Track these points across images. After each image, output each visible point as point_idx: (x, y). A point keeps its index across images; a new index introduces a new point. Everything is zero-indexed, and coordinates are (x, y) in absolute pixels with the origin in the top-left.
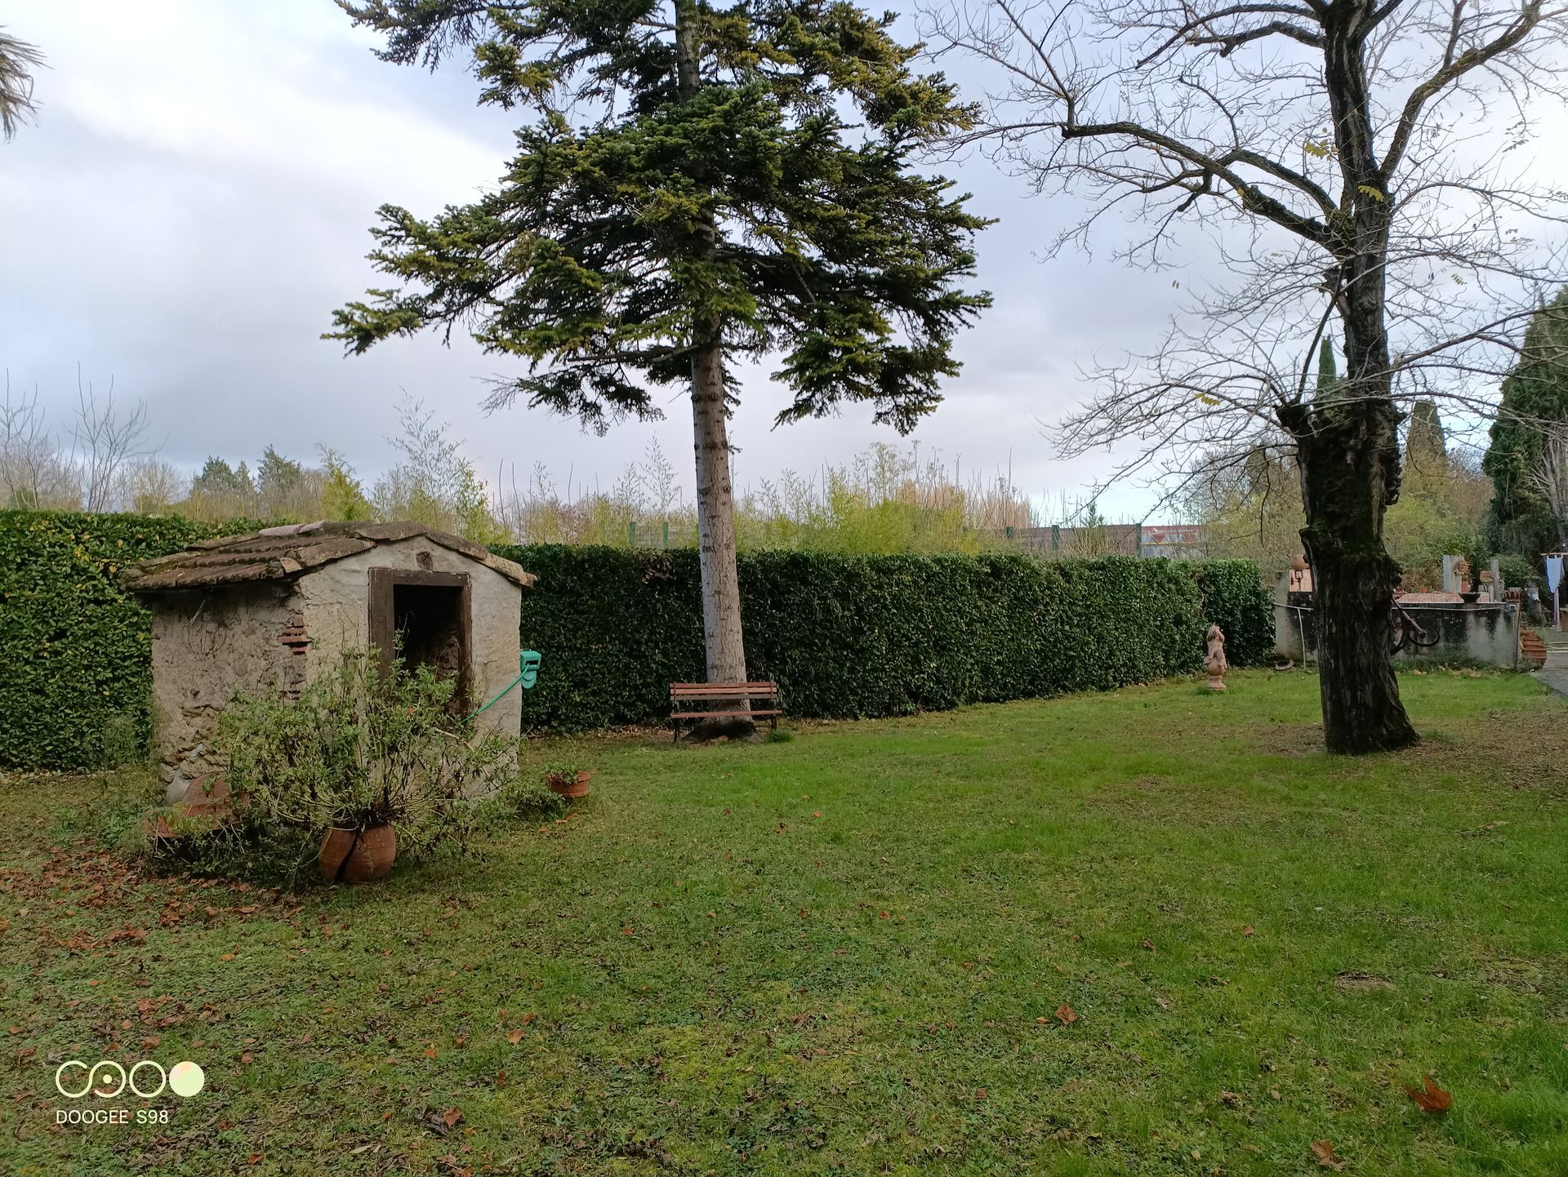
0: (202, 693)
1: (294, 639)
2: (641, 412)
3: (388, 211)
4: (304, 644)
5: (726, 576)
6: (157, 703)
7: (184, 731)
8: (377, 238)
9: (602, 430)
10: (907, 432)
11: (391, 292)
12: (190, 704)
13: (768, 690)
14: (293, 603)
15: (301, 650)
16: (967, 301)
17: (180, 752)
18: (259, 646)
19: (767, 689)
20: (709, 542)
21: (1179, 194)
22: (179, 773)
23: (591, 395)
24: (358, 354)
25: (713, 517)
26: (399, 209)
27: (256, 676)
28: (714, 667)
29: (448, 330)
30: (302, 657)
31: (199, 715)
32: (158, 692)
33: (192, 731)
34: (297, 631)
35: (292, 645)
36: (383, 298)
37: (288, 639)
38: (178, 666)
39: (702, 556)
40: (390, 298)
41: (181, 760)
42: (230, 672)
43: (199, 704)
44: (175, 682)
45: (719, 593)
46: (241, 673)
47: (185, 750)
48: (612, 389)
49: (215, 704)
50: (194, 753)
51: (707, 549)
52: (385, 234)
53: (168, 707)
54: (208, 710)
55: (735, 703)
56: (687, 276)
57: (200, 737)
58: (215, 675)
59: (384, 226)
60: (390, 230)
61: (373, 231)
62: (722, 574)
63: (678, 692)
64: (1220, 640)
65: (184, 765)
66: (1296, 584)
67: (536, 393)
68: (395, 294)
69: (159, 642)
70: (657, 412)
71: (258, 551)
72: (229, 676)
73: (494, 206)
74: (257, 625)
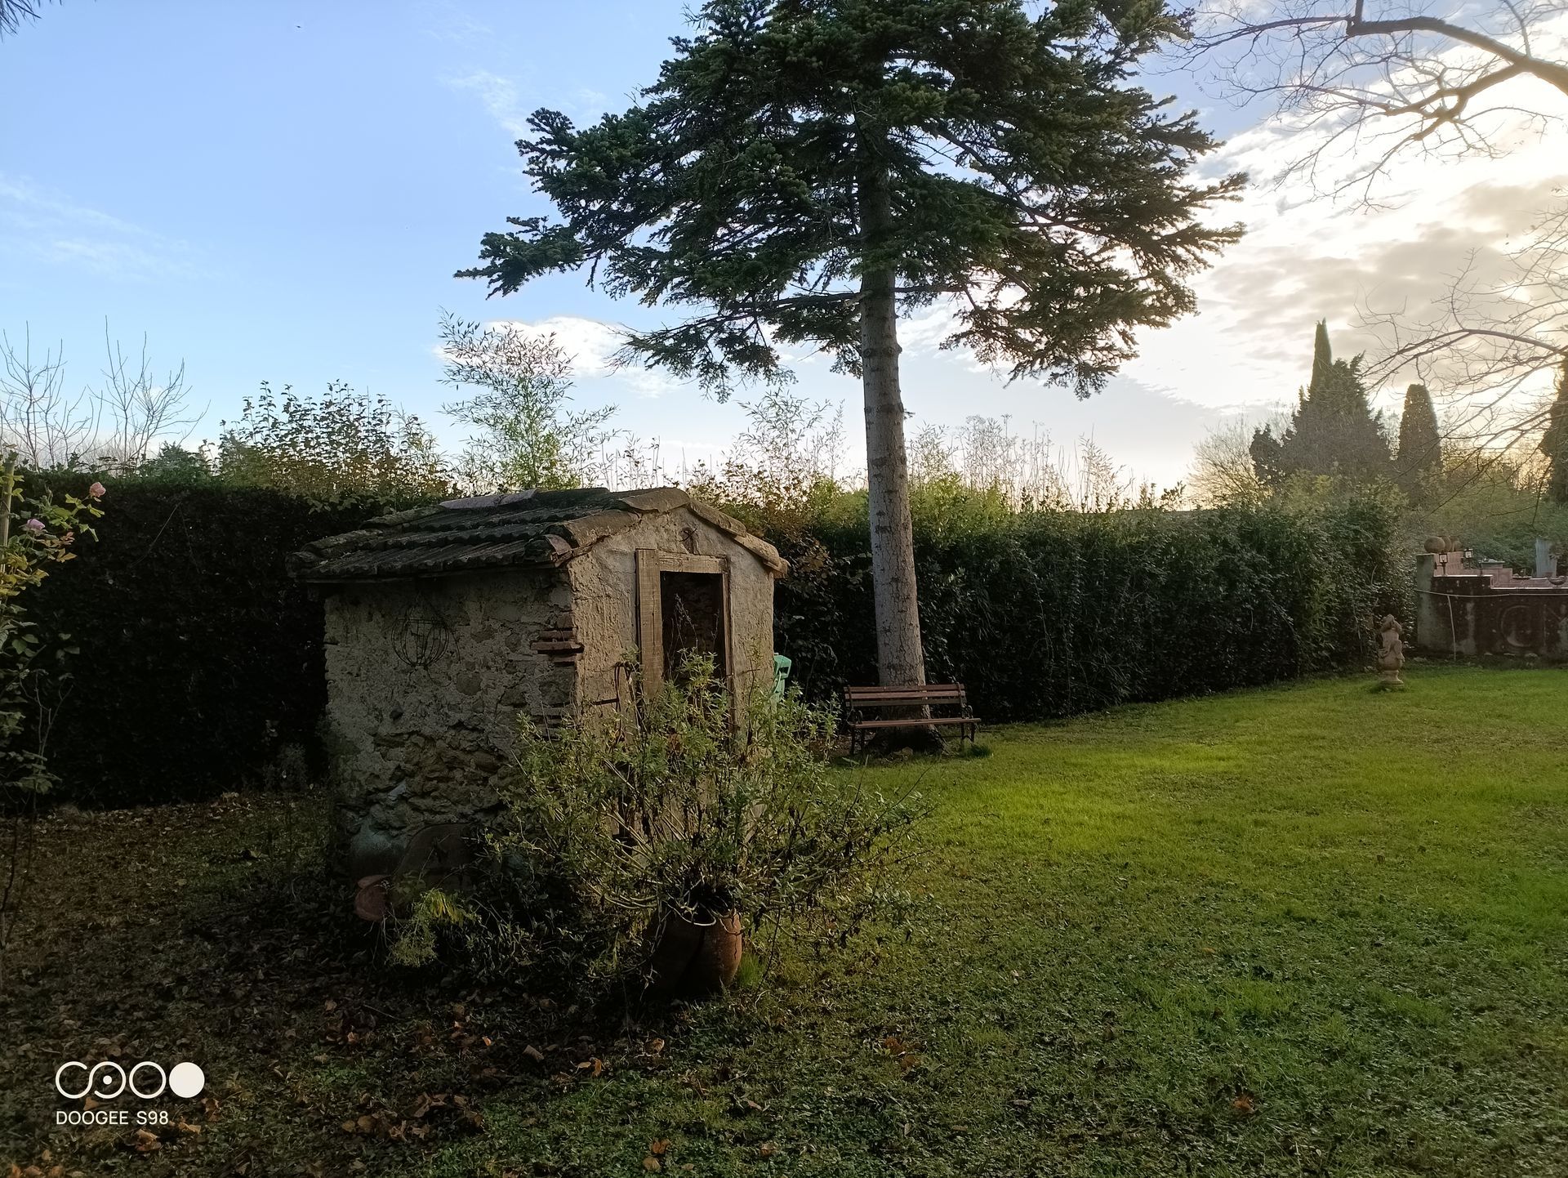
0: (407, 716)
1: (558, 645)
2: (768, 373)
3: (543, 118)
4: (573, 652)
5: (904, 561)
6: (334, 727)
7: (377, 767)
8: (522, 153)
9: (723, 396)
10: (1087, 395)
11: (536, 221)
12: (386, 729)
13: (955, 693)
14: (556, 598)
15: (569, 659)
16: (1208, 235)
17: (369, 793)
18: (500, 654)
19: (953, 692)
20: (885, 521)
21: (1411, 121)
22: (369, 822)
23: (718, 355)
24: (505, 293)
25: (890, 492)
26: (558, 114)
27: (494, 695)
28: (890, 666)
29: (593, 269)
30: (569, 670)
31: (402, 745)
32: (337, 715)
33: (391, 765)
34: (559, 634)
35: (552, 653)
36: (528, 228)
37: (547, 646)
38: (368, 678)
39: (875, 539)
40: (536, 228)
41: (372, 803)
42: (452, 687)
43: (403, 730)
44: (363, 700)
45: (896, 580)
46: (470, 688)
47: (378, 790)
48: (738, 347)
49: (427, 731)
50: (393, 795)
51: (881, 529)
52: (533, 148)
53: (351, 734)
54: (414, 739)
55: (914, 710)
56: (925, 192)
57: (400, 775)
58: (427, 691)
59: (534, 138)
60: (542, 142)
61: (519, 144)
62: (901, 559)
63: (854, 696)
64: (1397, 630)
65: (375, 810)
66: (1440, 569)
67: (651, 353)
68: (541, 223)
69: (338, 648)
70: (789, 374)
71: (462, 528)
72: (451, 694)
73: (640, 121)
74: (497, 626)
